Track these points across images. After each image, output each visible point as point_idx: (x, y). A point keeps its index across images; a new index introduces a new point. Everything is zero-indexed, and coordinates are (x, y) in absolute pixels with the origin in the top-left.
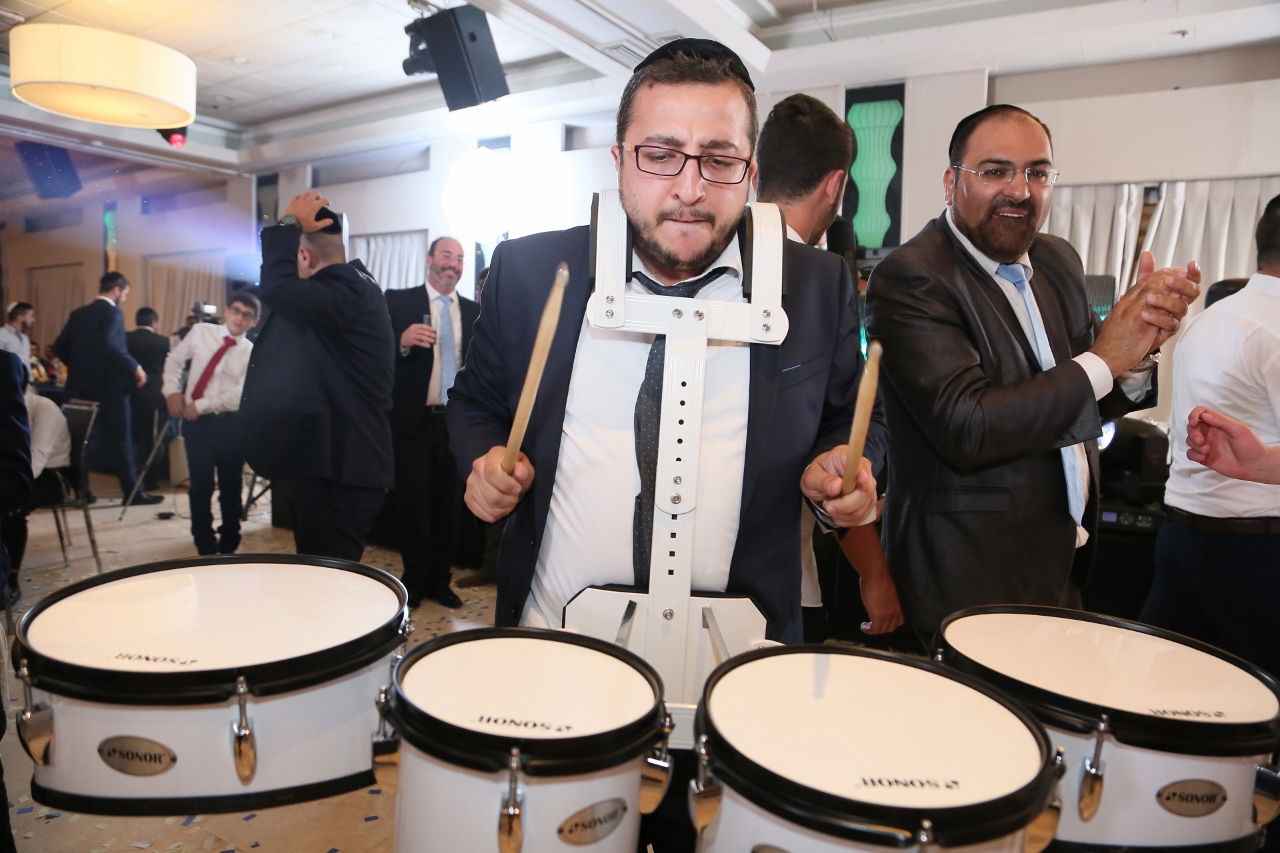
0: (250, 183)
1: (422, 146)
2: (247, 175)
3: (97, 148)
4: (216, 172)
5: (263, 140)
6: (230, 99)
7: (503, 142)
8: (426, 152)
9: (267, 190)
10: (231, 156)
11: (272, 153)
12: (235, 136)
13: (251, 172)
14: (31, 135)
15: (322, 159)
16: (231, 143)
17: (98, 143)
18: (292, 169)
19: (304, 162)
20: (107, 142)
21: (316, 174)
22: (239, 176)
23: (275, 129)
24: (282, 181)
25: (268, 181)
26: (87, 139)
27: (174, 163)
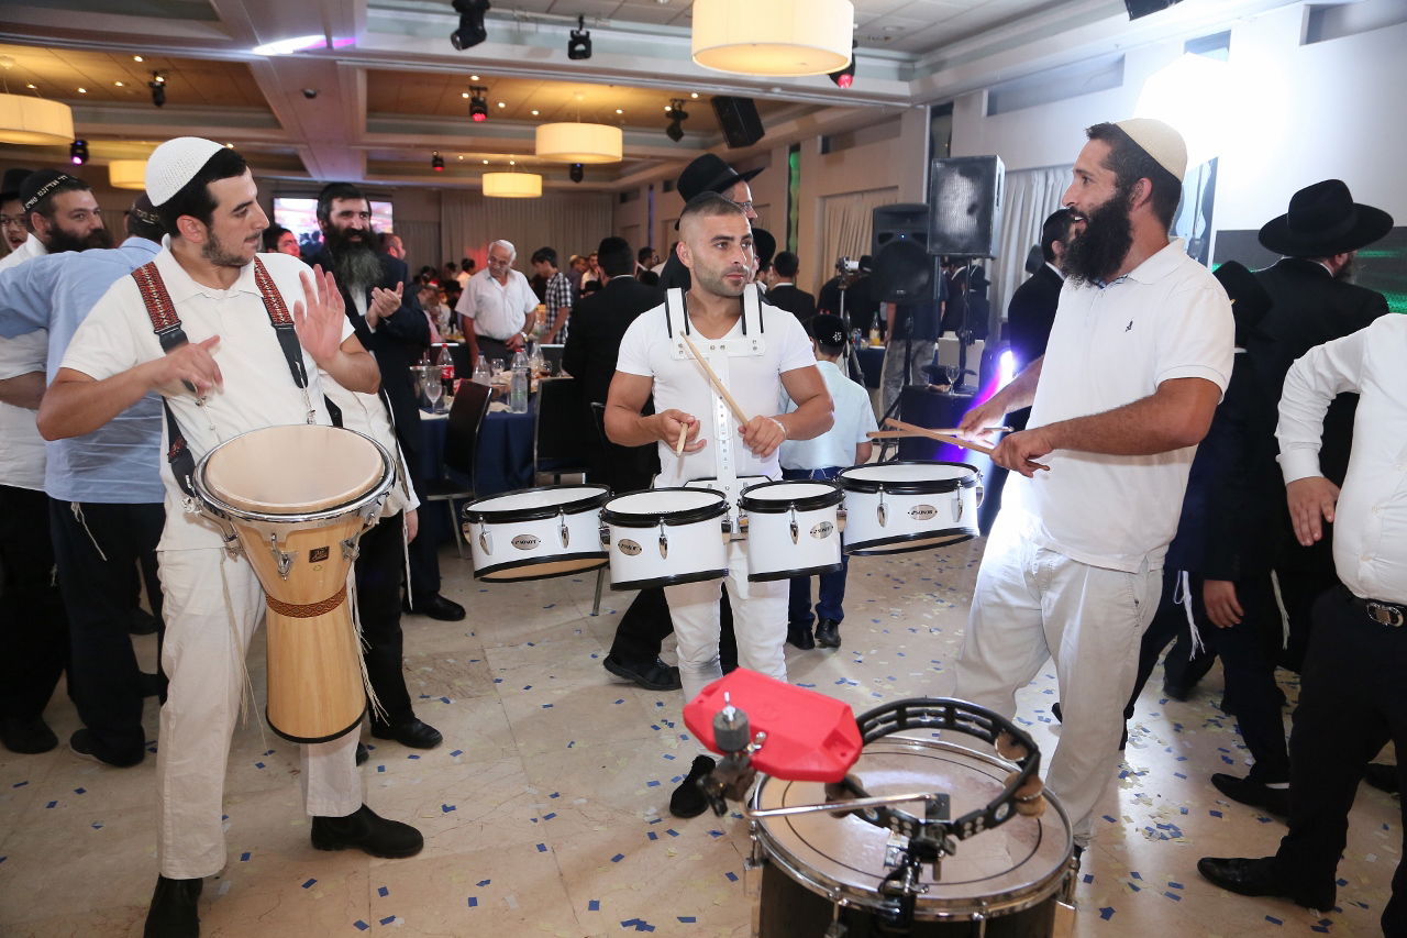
0: (925, 113)
1: (1118, 55)
2: (922, 107)
3: (777, 94)
4: (890, 106)
5: (937, 67)
6: (901, 28)
7: (1221, 40)
8: (1121, 60)
9: (941, 120)
10: (903, 89)
11: (945, 80)
12: (908, 66)
13: (925, 103)
14: (722, 90)
15: (998, 83)
16: (904, 75)
17: (777, 90)
18: (967, 96)
19: (979, 88)
20: (786, 88)
21: (992, 99)
22: (913, 107)
23: (950, 53)
24: (956, 110)
25: (942, 111)
26: (767, 87)
27: (849, 101)
